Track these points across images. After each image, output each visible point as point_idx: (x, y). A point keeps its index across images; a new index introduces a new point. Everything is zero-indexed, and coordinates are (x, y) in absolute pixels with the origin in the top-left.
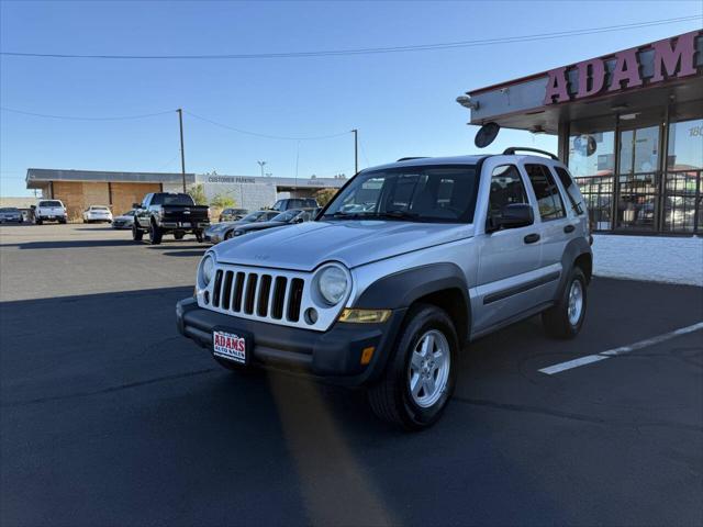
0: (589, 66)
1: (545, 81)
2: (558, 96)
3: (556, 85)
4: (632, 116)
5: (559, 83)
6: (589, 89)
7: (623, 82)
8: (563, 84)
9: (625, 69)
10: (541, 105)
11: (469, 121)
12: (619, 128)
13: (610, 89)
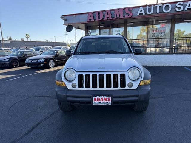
0: (99, 13)
1: (87, 15)
2: (91, 19)
3: (90, 17)
4: (103, 26)
5: (91, 16)
6: (99, 19)
7: (108, 18)
8: (92, 16)
9: (108, 14)
10: (86, 21)
11: (64, 24)
12: (100, 29)
13: (104, 19)
